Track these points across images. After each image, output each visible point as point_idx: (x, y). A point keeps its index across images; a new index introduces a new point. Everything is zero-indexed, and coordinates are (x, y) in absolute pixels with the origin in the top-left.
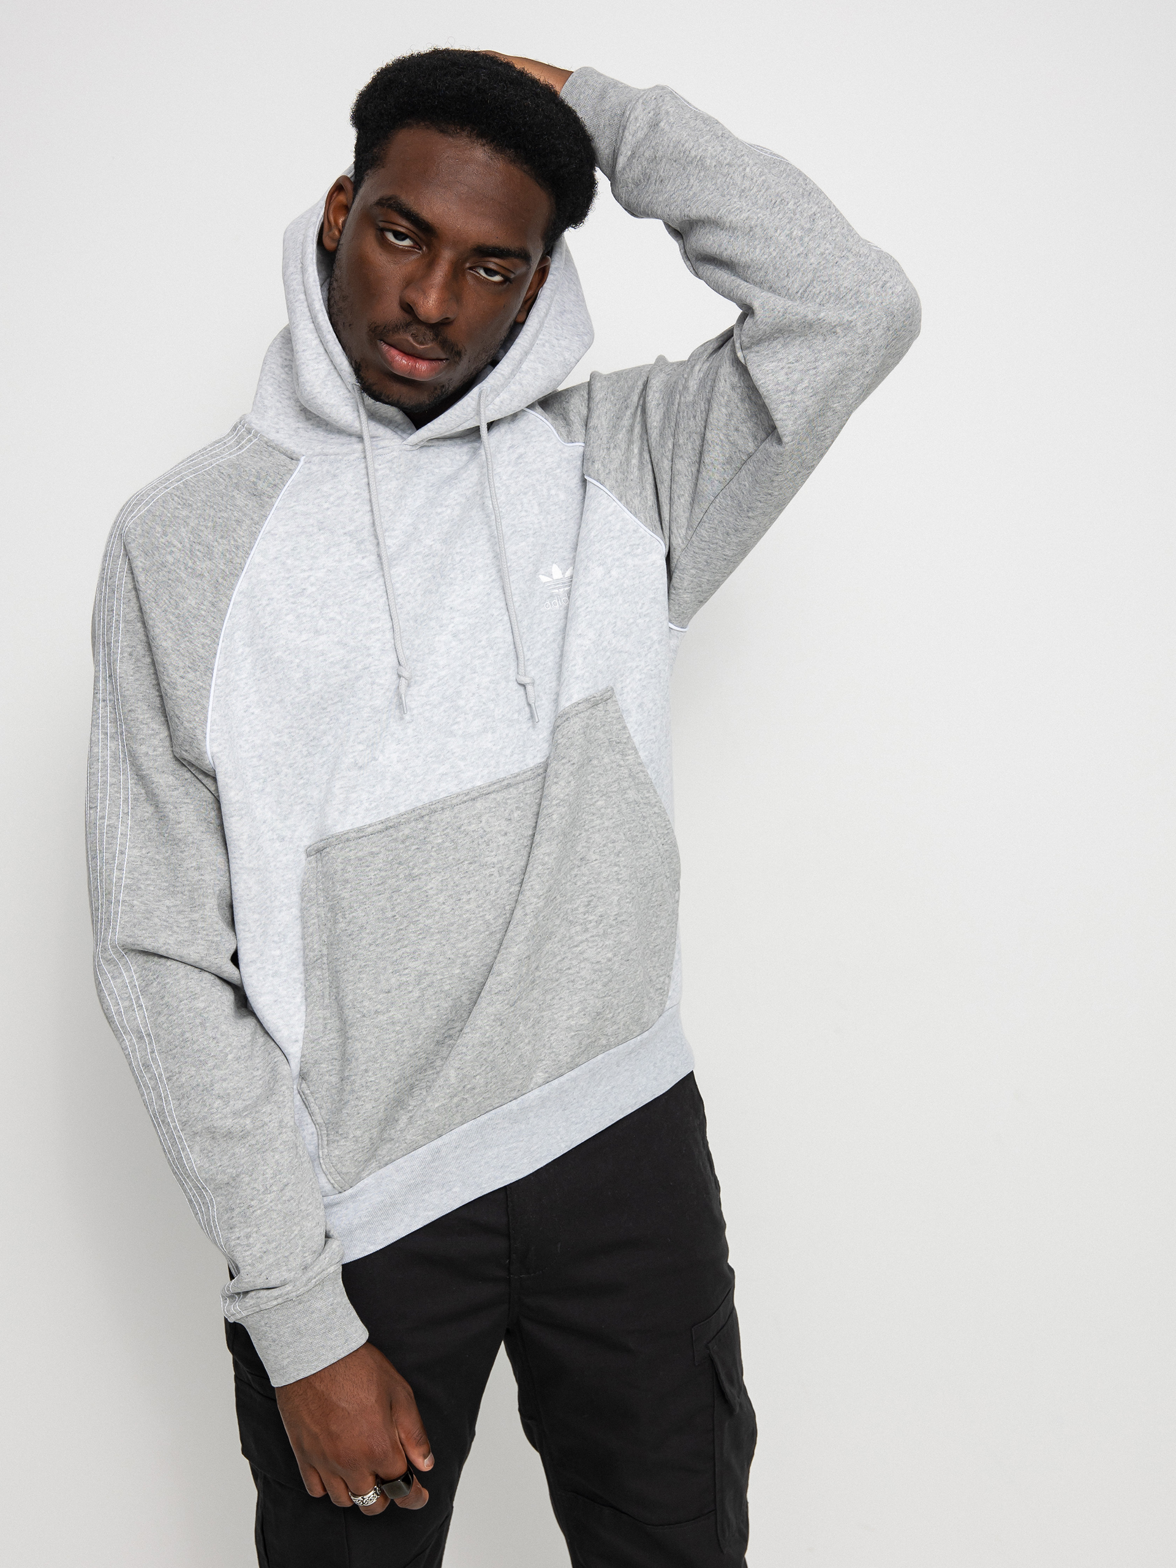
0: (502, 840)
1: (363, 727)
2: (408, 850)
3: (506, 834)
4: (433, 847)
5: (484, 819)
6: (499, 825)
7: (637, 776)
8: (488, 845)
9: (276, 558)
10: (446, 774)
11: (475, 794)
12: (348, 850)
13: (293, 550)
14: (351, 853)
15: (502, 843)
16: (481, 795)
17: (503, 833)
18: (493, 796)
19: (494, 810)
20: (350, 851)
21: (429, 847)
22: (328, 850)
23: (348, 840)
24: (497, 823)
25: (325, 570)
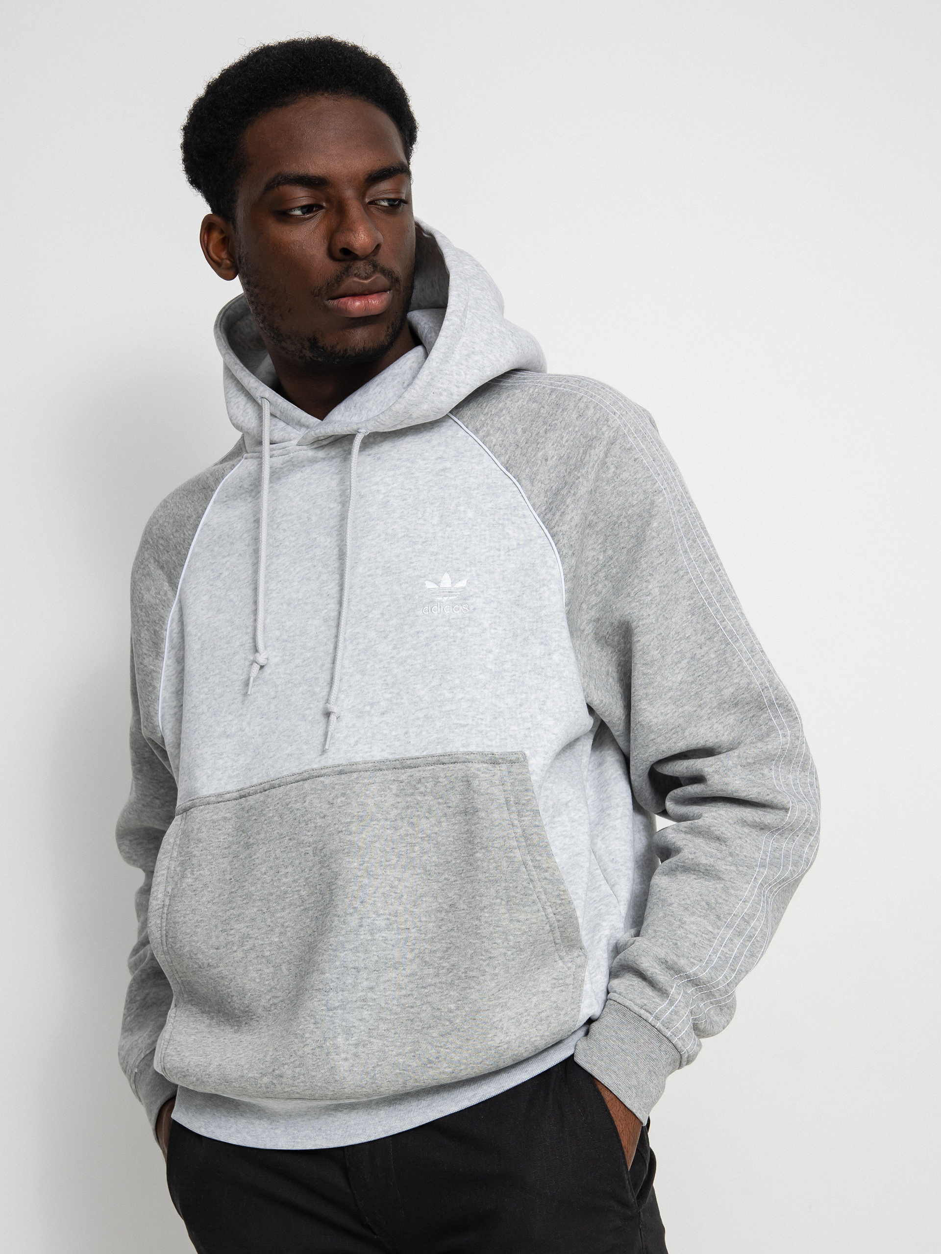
0: (319, 821)
2: (249, 820)
3: (324, 817)
4: (265, 820)
5: (308, 799)
6: (321, 807)
8: (307, 825)
10: (291, 755)
11: (306, 775)
12: (206, 812)
14: (208, 815)
15: (319, 824)
16: (311, 777)
17: (322, 815)
18: (321, 779)
19: (319, 792)
20: (208, 813)
21: (263, 818)
22: (192, 810)
23: (209, 804)
24: (319, 805)
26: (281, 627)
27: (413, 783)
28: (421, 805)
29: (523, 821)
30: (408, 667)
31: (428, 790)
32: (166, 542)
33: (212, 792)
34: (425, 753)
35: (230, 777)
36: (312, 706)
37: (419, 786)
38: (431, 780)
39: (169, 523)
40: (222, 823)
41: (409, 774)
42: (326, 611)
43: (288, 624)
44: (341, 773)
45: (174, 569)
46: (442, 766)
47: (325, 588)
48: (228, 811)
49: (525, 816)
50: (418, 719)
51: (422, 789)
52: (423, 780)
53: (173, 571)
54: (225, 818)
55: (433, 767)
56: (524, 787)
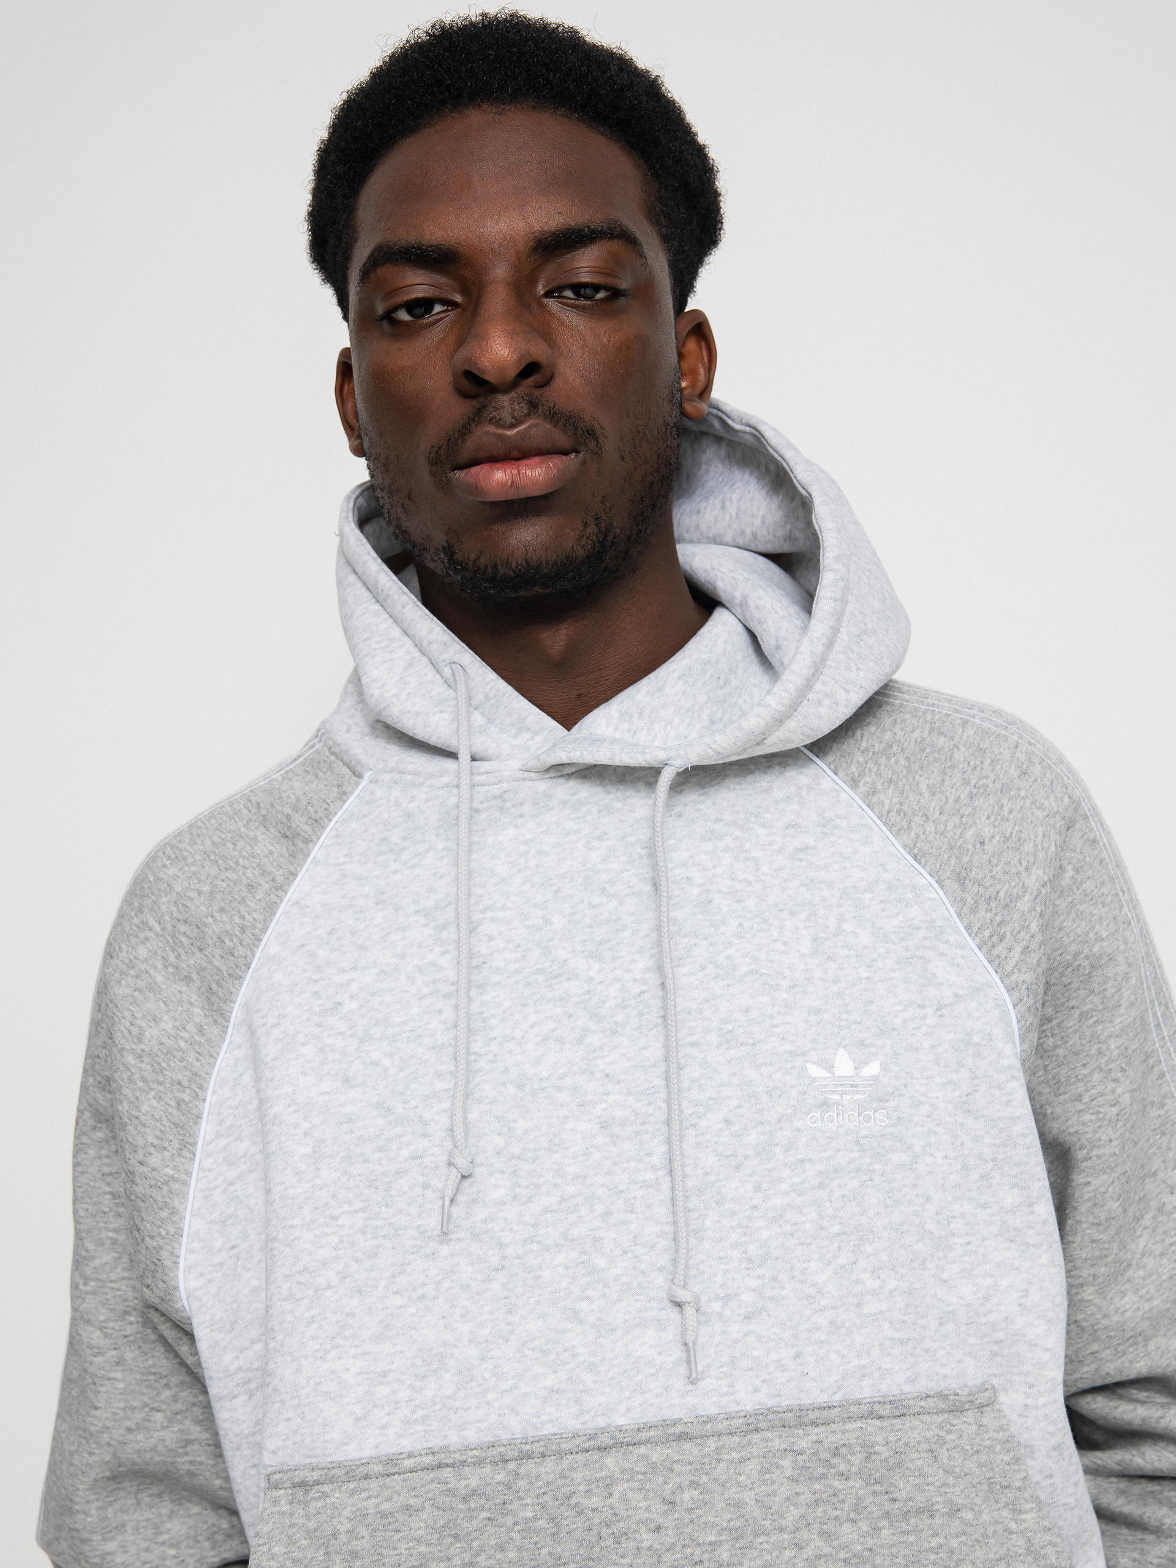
0: (647, 1538)
1: (403, 1264)
2: (471, 1518)
3: (658, 1529)
4: (516, 1524)
5: (617, 1491)
6: (648, 1509)
8: (619, 1543)
9: (303, 946)
10: (558, 1391)
11: (605, 1439)
12: (365, 1495)
13: (330, 933)
14: (370, 1502)
15: (646, 1544)
16: (618, 1445)
17: (652, 1526)
18: (642, 1450)
19: (640, 1477)
20: (369, 1498)
21: (510, 1521)
22: (326, 1488)
23: (367, 1477)
24: (643, 1504)
25: (375, 971)
26: (505, 1130)
27: (825, 1455)
28: (841, 1497)
30: (787, 1228)
31: (854, 1469)
32: (196, 930)
33: (367, 1453)
34: (838, 1397)
35: (407, 1422)
36: (591, 1293)
37: (835, 1461)
38: (858, 1449)
39: (200, 893)
40: (401, 1516)
41: (815, 1438)
42: (604, 1105)
43: (522, 1124)
44: (682, 1437)
45: (218, 983)
46: (878, 1423)
47: (599, 1061)
48: (413, 1493)
50: (818, 1328)
51: (843, 1467)
52: (843, 1451)
53: (215, 987)
54: (408, 1507)
55: (859, 1424)
56: (1011, 1454)
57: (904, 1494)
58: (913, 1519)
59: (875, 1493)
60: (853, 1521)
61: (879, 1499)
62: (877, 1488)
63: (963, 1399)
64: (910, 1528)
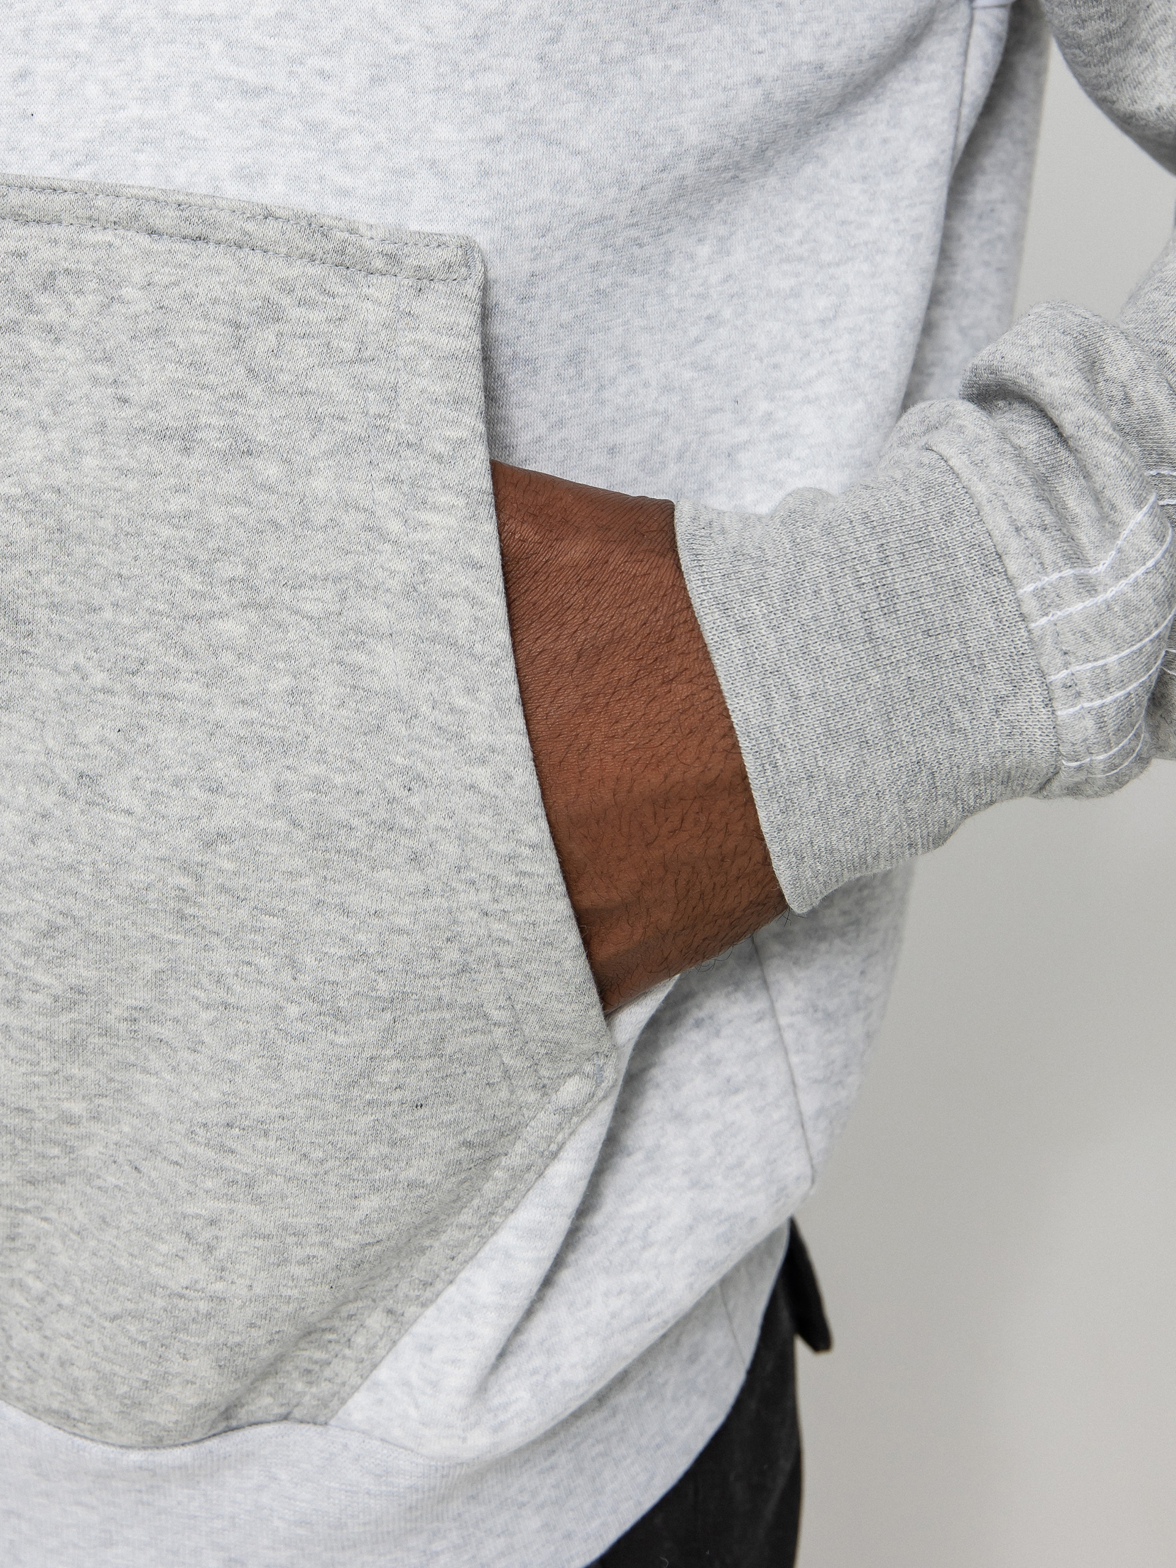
7: (443, 604)
27: (24, 284)
28: (37, 374)
29: (425, 526)
31: (75, 324)
34: (83, 174)
37: (42, 299)
38: (93, 285)
41: (12, 245)
46: (144, 240)
49: (435, 508)
50: (74, 26)
51: (55, 315)
52: (62, 282)
55: (109, 236)
57: (145, 391)
58: (145, 448)
59: (95, 380)
60: (44, 427)
61: (97, 393)
62: (102, 370)
63: (368, 244)
64: (133, 464)
